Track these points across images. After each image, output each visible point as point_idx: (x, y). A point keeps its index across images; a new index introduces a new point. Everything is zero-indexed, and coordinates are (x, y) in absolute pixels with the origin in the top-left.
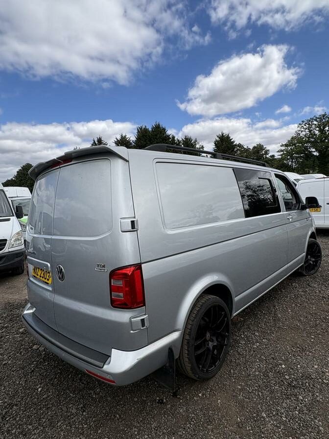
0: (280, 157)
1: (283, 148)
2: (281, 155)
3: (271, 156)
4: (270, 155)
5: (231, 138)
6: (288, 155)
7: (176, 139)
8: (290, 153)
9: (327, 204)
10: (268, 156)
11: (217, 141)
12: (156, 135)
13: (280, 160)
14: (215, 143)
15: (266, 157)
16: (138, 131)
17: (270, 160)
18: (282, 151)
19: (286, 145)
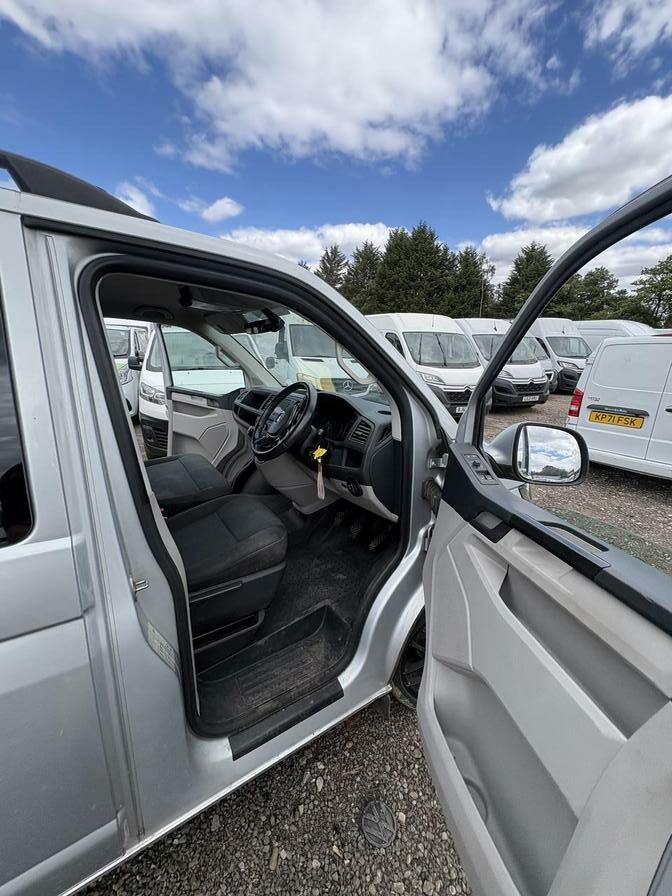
0: (636, 294)
1: (645, 277)
2: (638, 290)
3: (619, 293)
4: (617, 289)
5: (548, 254)
6: (653, 292)
7: (449, 252)
8: (658, 289)
9: (668, 410)
10: (612, 292)
11: (520, 259)
12: (417, 245)
13: (633, 300)
14: (516, 263)
15: (609, 294)
16: (391, 237)
17: (615, 300)
18: (642, 282)
19: (654, 272)
